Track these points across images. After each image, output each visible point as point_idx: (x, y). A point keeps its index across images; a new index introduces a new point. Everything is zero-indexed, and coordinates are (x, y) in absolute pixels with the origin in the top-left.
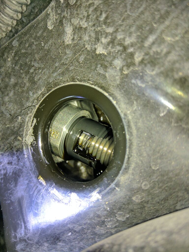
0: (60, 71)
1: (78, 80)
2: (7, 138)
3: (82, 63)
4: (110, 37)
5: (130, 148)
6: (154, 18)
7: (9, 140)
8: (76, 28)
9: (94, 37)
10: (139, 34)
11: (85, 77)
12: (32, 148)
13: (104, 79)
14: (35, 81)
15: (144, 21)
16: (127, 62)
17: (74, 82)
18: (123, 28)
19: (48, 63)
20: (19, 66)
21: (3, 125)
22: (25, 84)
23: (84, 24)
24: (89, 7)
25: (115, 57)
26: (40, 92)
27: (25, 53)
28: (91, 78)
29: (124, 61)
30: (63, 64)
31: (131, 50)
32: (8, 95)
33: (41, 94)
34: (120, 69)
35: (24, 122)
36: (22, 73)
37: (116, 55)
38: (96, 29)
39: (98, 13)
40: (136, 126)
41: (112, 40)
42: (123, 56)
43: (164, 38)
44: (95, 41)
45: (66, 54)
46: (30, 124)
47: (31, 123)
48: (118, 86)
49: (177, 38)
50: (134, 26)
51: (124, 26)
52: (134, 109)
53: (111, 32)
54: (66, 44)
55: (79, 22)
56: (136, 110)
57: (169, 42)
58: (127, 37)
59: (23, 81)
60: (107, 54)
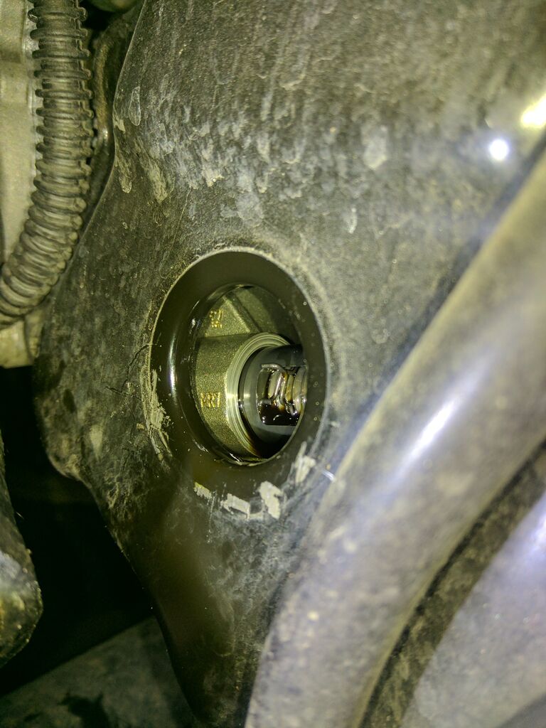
0: (165, 256)
1: (198, 254)
2: (118, 439)
3: (195, 220)
4: (211, 141)
5: (326, 326)
6: (257, 67)
7: (123, 441)
8: (162, 163)
9: (192, 159)
10: (246, 107)
11: (208, 242)
12: (166, 434)
13: (238, 225)
14: (133, 299)
15: (245, 81)
16: (255, 168)
17: (193, 261)
18: (221, 114)
19: (143, 253)
20: (100, 289)
21: (105, 418)
22: (119, 315)
23: (168, 147)
24: (162, 113)
25: (235, 173)
26: (147, 315)
27: (103, 259)
28: (218, 235)
29: (249, 169)
30: (167, 241)
31: (248, 141)
32: (98, 353)
33: (150, 316)
34: (254, 190)
35: (137, 389)
36: (109, 299)
37: (234, 167)
38: (188, 142)
39: (179, 113)
40: (320, 278)
41: (217, 144)
42: (244, 162)
43: (284, 89)
44: (196, 165)
45: (165, 219)
46: (148, 388)
47: (149, 383)
48: (265, 224)
49: (303, 76)
50: (236, 98)
51: (221, 109)
52: (305, 248)
53: (209, 132)
54: (160, 202)
55: (161, 149)
56: (308, 249)
57: (294, 89)
58: (233, 123)
59: (115, 312)
60: (223, 175)
